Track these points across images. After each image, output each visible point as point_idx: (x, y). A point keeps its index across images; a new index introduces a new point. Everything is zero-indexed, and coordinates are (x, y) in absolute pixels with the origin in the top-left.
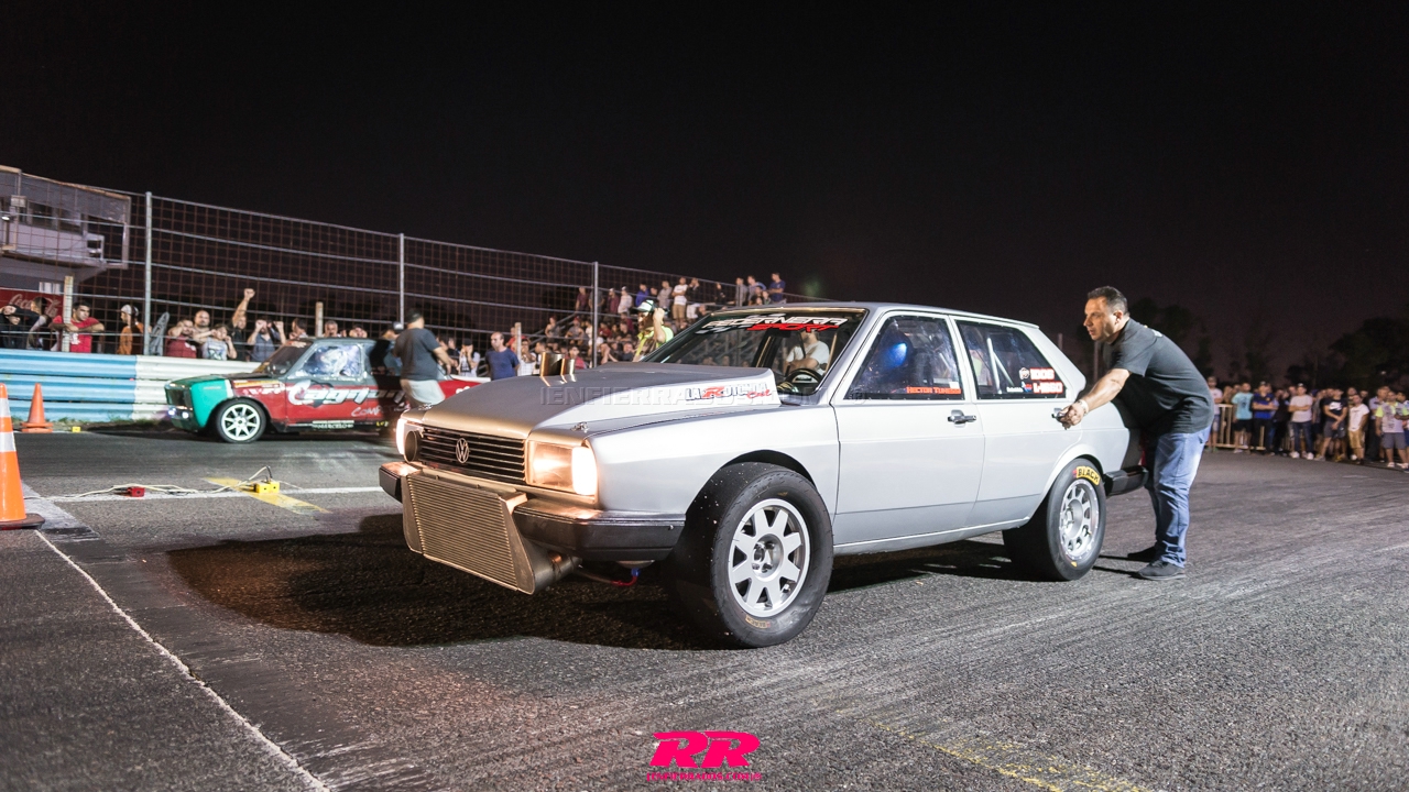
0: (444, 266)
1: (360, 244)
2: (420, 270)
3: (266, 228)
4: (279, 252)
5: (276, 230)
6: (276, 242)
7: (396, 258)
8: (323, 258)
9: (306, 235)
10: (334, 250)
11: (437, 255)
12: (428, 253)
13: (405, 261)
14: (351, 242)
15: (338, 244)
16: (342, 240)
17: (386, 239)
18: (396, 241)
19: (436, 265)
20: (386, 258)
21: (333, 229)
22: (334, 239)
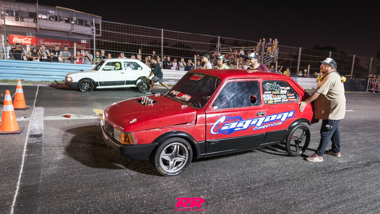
0: (174, 38)
1: (151, 32)
2: (167, 40)
3: (125, 28)
4: (128, 35)
5: (128, 28)
6: (128, 32)
7: (161, 36)
8: (140, 36)
9: (136, 30)
10: (143, 34)
11: (172, 35)
12: (170, 35)
13: (163, 37)
14: (148, 32)
15: (145, 32)
16: (146, 31)
17: (158, 30)
18: (161, 31)
19: (172, 38)
20: (158, 36)
21: (143, 28)
22: (143, 31)
